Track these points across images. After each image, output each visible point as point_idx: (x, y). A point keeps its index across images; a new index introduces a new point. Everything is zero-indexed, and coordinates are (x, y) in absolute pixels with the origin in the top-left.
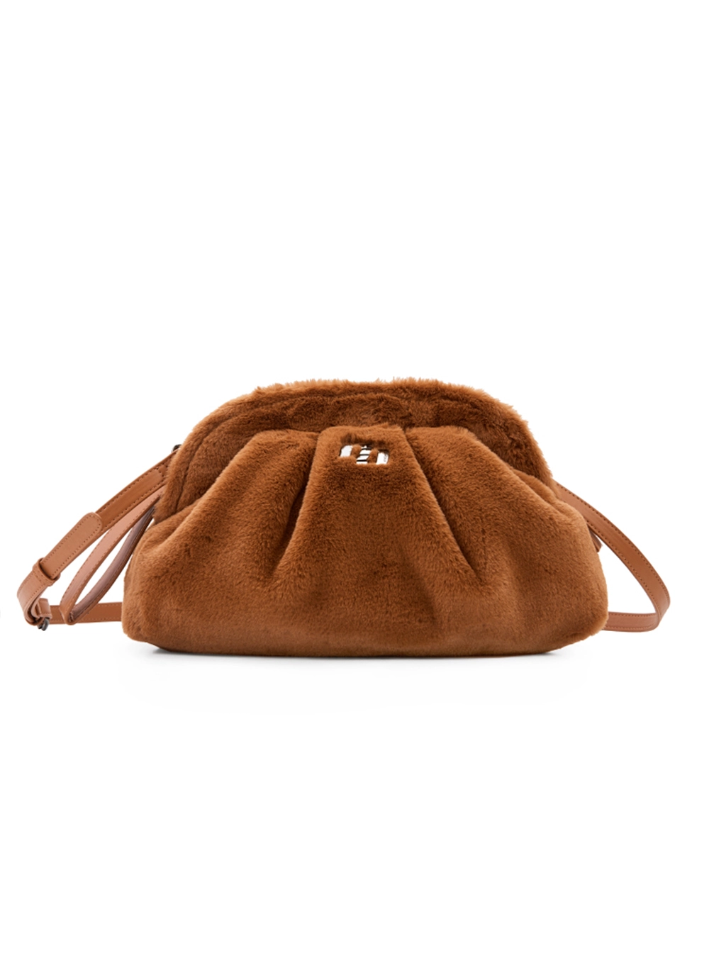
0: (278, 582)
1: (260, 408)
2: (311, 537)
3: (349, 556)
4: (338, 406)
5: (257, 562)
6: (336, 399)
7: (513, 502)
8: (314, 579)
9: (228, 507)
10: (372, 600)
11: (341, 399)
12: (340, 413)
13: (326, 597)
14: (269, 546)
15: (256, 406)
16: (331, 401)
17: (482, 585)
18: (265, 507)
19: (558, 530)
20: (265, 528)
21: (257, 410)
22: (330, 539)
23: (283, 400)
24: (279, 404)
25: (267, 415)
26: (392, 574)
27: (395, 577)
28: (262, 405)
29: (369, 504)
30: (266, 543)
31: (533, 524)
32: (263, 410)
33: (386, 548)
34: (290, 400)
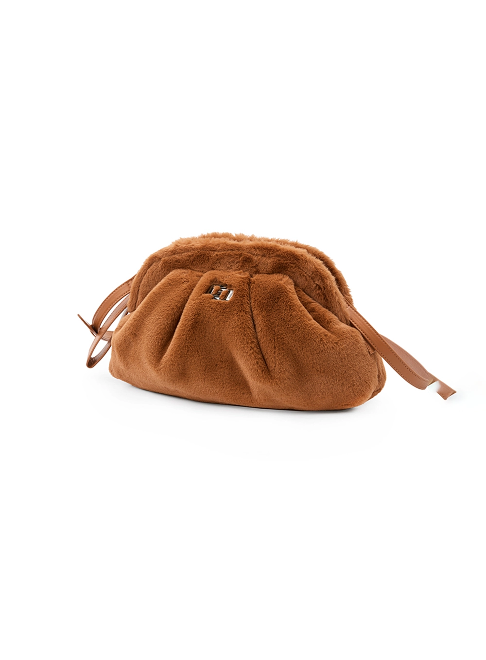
0: (162, 366)
1: (176, 255)
2: (178, 343)
3: (201, 355)
4: (217, 257)
5: (152, 353)
6: (216, 253)
7: (296, 330)
8: (180, 366)
9: (145, 318)
10: (214, 380)
11: (218, 253)
12: (218, 262)
13: (189, 376)
14: (159, 344)
15: (174, 254)
16: (213, 254)
17: (272, 379)
18: (160, 321)
19: (326, 347)
20: (158, 334)
21: (174, 256)
22: (189, 345)
23: (188, 251)
24: (185, 253)
25: (179, 260)
26: (225, 366)
27: (227, 368)
28: (177, 253)
29: (213, 325)
30: (158, 342)
31: (308, 344)
32: (177, 256)
33: (223, 351)
34: (192, 251)
